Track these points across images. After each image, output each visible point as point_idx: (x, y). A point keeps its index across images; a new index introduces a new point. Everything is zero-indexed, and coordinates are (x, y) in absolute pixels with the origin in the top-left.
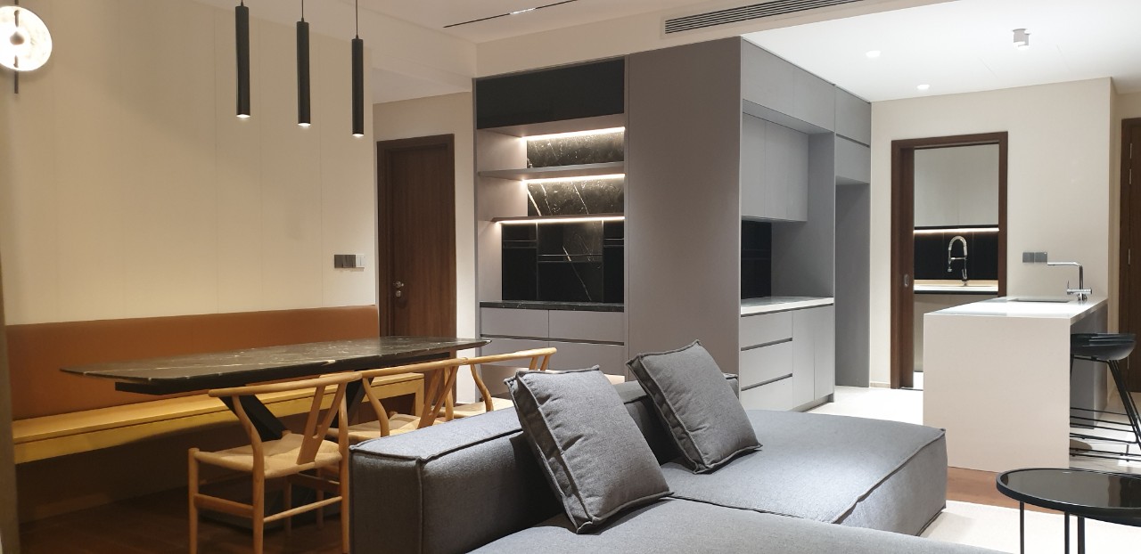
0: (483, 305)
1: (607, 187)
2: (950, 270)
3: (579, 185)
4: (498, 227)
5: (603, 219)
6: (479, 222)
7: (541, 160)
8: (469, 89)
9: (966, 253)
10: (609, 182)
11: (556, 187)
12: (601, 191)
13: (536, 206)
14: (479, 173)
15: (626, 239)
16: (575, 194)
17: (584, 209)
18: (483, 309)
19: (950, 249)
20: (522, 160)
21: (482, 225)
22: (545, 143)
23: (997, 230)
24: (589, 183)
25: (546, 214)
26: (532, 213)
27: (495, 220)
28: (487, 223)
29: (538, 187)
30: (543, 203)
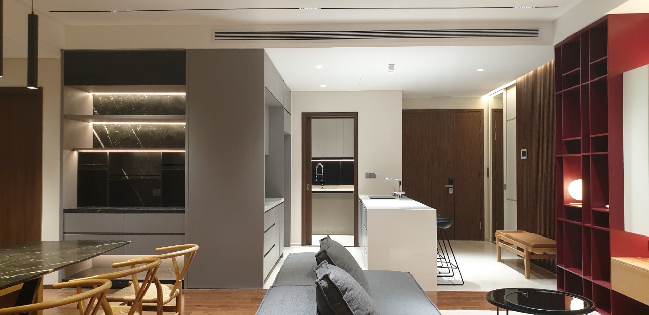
0: (66, 211)
1: (157, 131)
2: (317, 181)
3: (135, 127)
4: (75, 153)
5: (162, 151)
6: (65, 151)
7: (103, 110)
8: (58, 56)
9: (323, 172)
10: (158, 126)
11: (116, 128)
12: (153, 132)
13: (100, 140)
14: (65, 116)
15: (186, 165)
16: (132, 133)
17: (139, 144)
18: (66, 214)
19: (317, 169)
20: (90, 109)
21: (66, 152)
22: (108, 98)
23: (353, 160)
24: (143, 126)
25: (108, 146)
26: (96, 145)
27: (73, 150)
28: (69, 151)
29: (102, 126)
30: (104, 138)
